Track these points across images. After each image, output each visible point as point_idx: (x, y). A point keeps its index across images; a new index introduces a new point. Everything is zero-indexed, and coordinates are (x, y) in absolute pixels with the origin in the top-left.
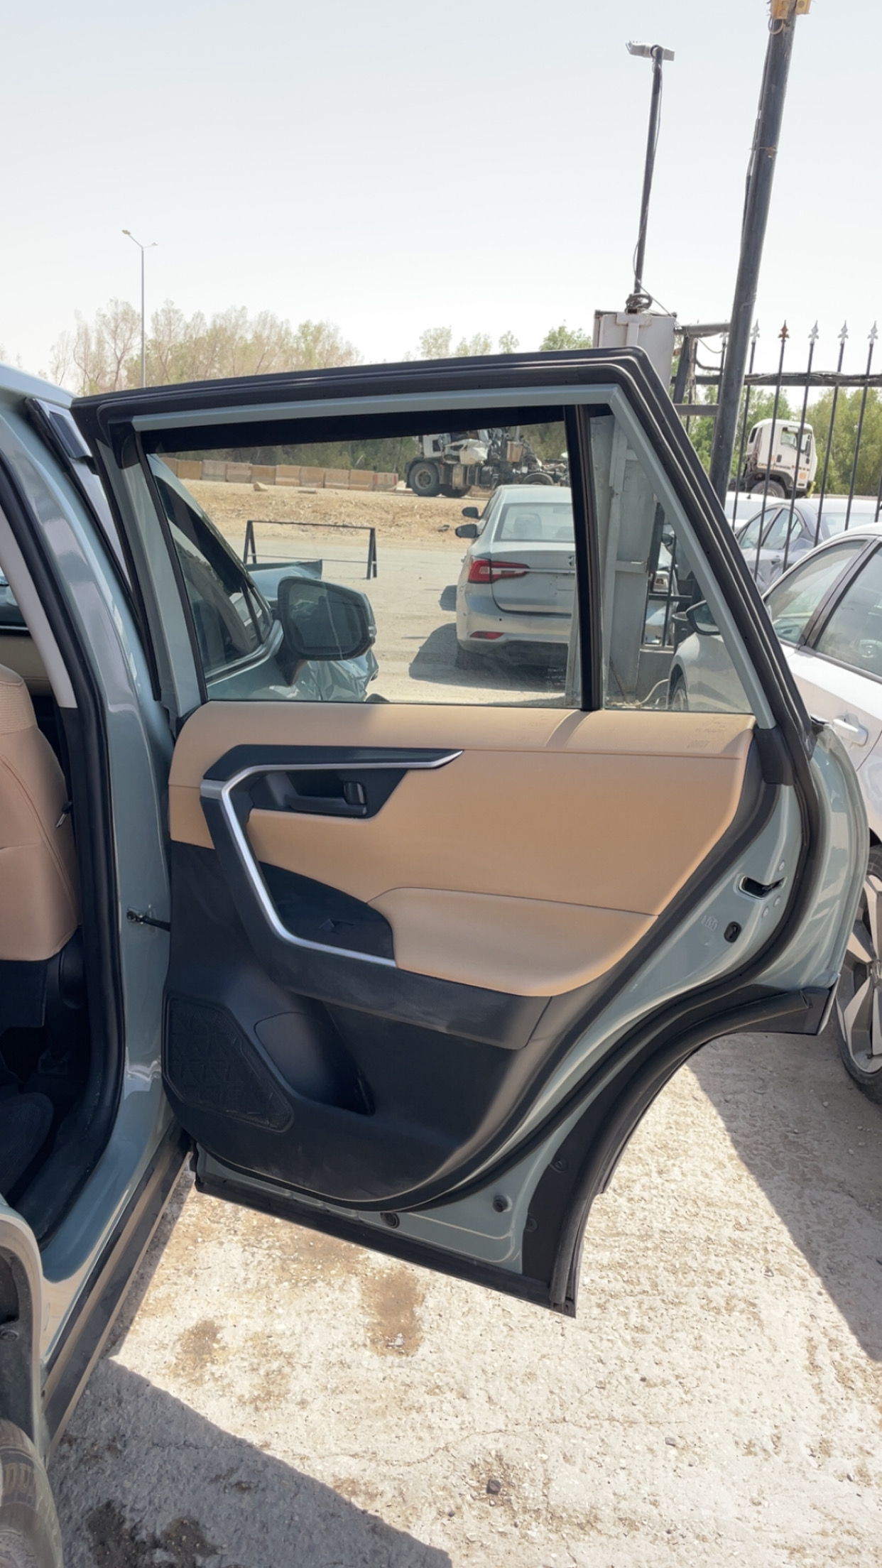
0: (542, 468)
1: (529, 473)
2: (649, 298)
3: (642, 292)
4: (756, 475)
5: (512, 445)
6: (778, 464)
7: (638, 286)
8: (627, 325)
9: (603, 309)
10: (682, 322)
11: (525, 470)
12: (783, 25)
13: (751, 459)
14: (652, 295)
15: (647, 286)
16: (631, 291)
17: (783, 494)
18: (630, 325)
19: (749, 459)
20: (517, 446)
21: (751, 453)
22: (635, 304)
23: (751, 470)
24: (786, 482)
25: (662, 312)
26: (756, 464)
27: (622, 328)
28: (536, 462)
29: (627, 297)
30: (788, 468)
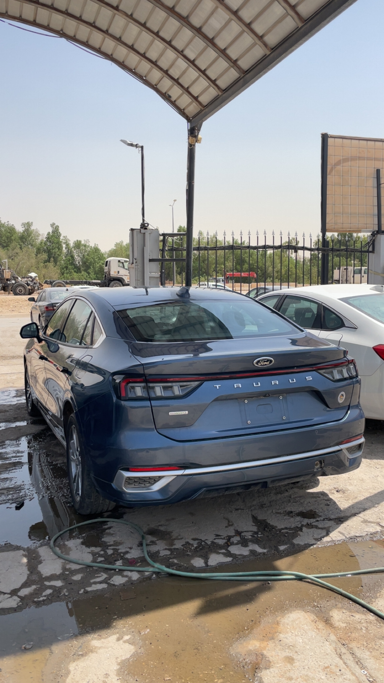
0: (21, 281)
1: (15, 283)
2: (148, 224)
3: (145, 222)
4: (110, 279)
5: (6, 271)
6: (118, 274)
7: (143, 220)
8: (144, 233)
9: (133, 228)
10: (161, 232)
11: (13, 282)
12: (193, 146)
13: (107, 273)
14: (149, 223)
15: (147, 220)
16: (142, 222)
17: (122, 285)
18: (146, 233)
19: (106, 273)
20: (8, 272)
21: (107, 271)
22: (144, 226)
23: (108, 277)
24: (122, 281)
25: (154, 229)
26: (110, 275)
27: (143, 234)
28: (17, 278)
29: (140, 224)
30: (123, 276)
